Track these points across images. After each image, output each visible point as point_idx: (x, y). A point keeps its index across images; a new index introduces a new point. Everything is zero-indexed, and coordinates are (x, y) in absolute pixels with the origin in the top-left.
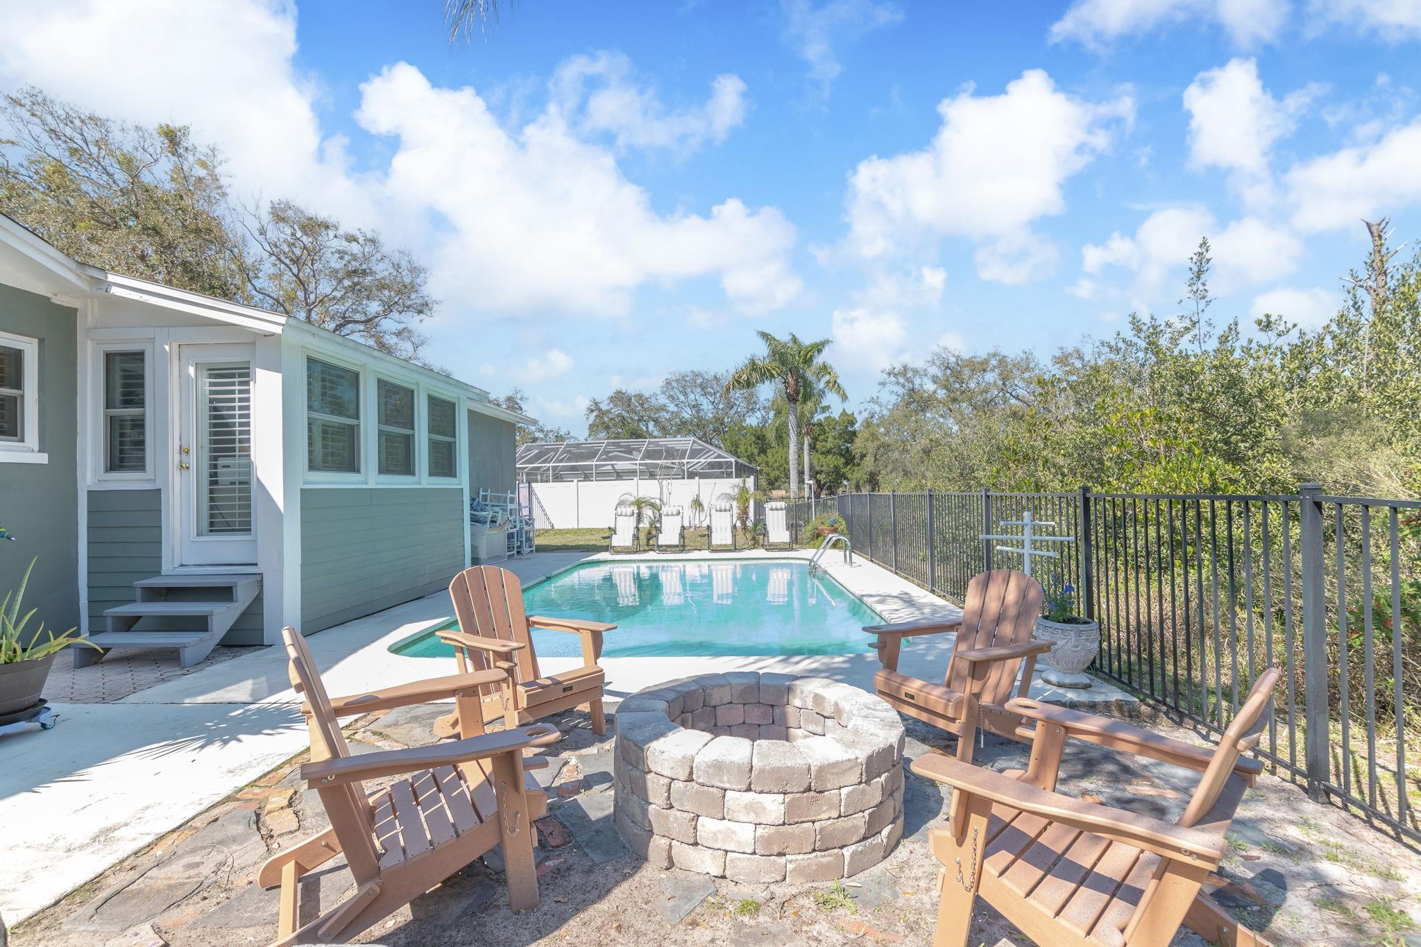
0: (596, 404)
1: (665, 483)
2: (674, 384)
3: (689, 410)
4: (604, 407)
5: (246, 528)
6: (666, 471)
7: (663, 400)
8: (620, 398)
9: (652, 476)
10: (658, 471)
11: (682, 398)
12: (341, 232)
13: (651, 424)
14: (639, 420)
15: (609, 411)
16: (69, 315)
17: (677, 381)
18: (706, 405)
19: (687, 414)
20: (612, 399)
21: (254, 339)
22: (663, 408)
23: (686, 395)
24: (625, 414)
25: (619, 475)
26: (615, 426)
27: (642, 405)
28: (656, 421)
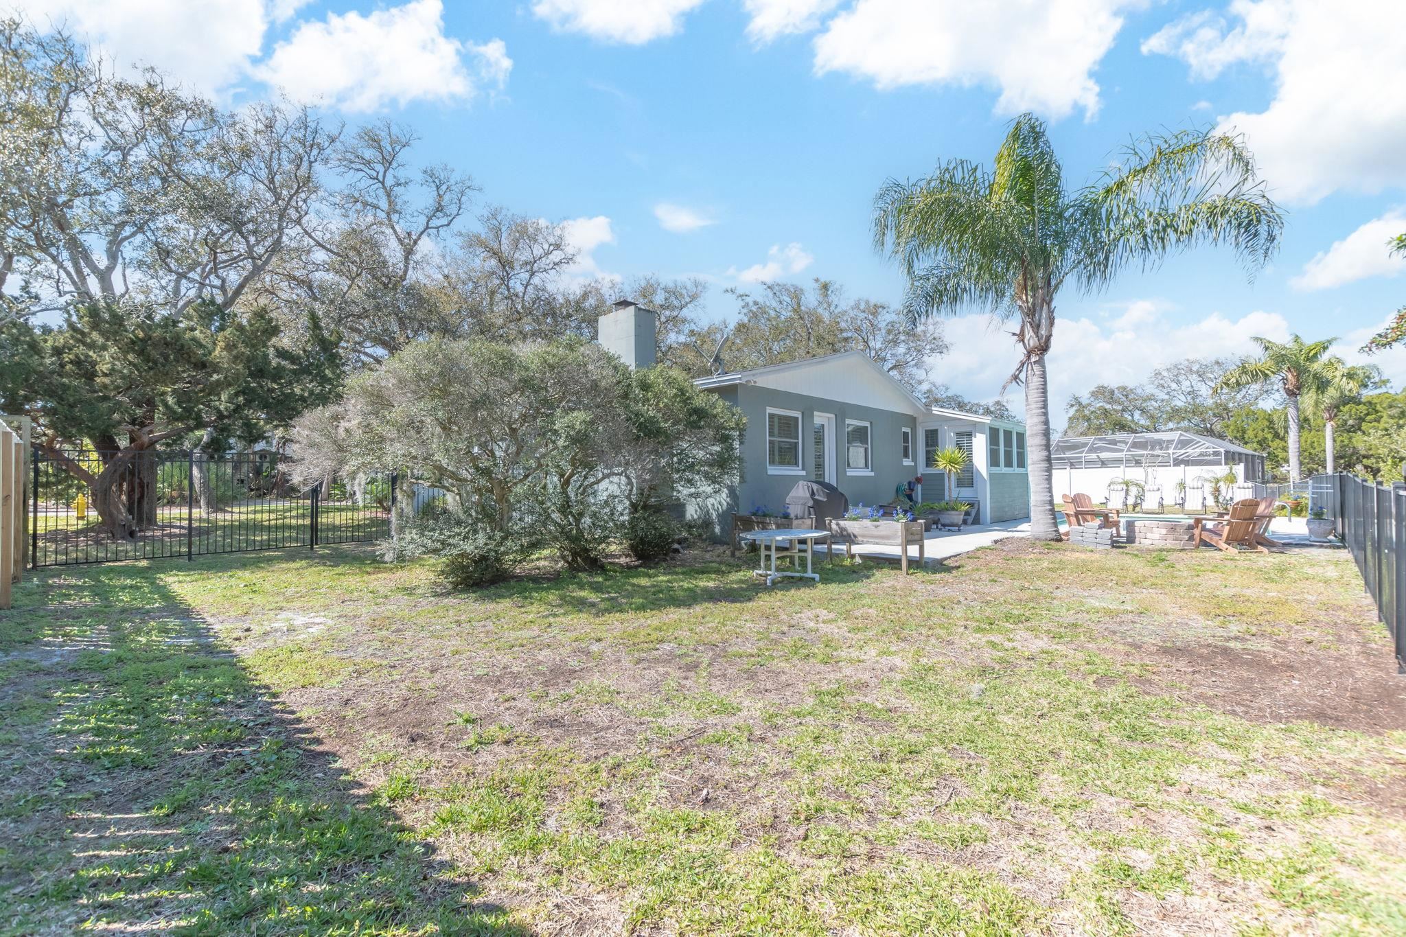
0: (1076, 399)
1: (1150, 469)
2: (1165, 374)
3: (1182, 398)
4: (1084, 401)
5: (972, 485)
6: (1153, 459)
7: (1150, 390)
8: (1102, 392)
9: (1138, 463)
10: (1143, 460)
11: (1174, 386)
12: (892, 309)
13: (1137, 414)
14: (1123, 410)
15: (1089, 405)
16: (914, 419)
17: (1168, 370)
18: (1204, 391)
19: (1180, 402)
20: (1093, 394)
21: (975, 424)
22: (1151, 398)
23: (1179, 382)
24: (1108, 406)
25: (1104, 463)
26: (1097, 418)
27: (1127, 396)
28: (1143, 411)
